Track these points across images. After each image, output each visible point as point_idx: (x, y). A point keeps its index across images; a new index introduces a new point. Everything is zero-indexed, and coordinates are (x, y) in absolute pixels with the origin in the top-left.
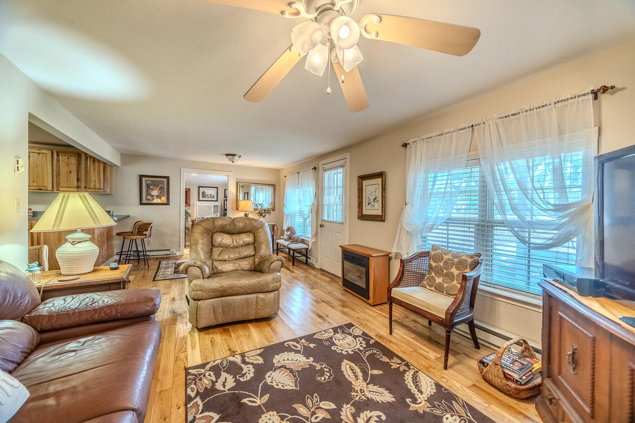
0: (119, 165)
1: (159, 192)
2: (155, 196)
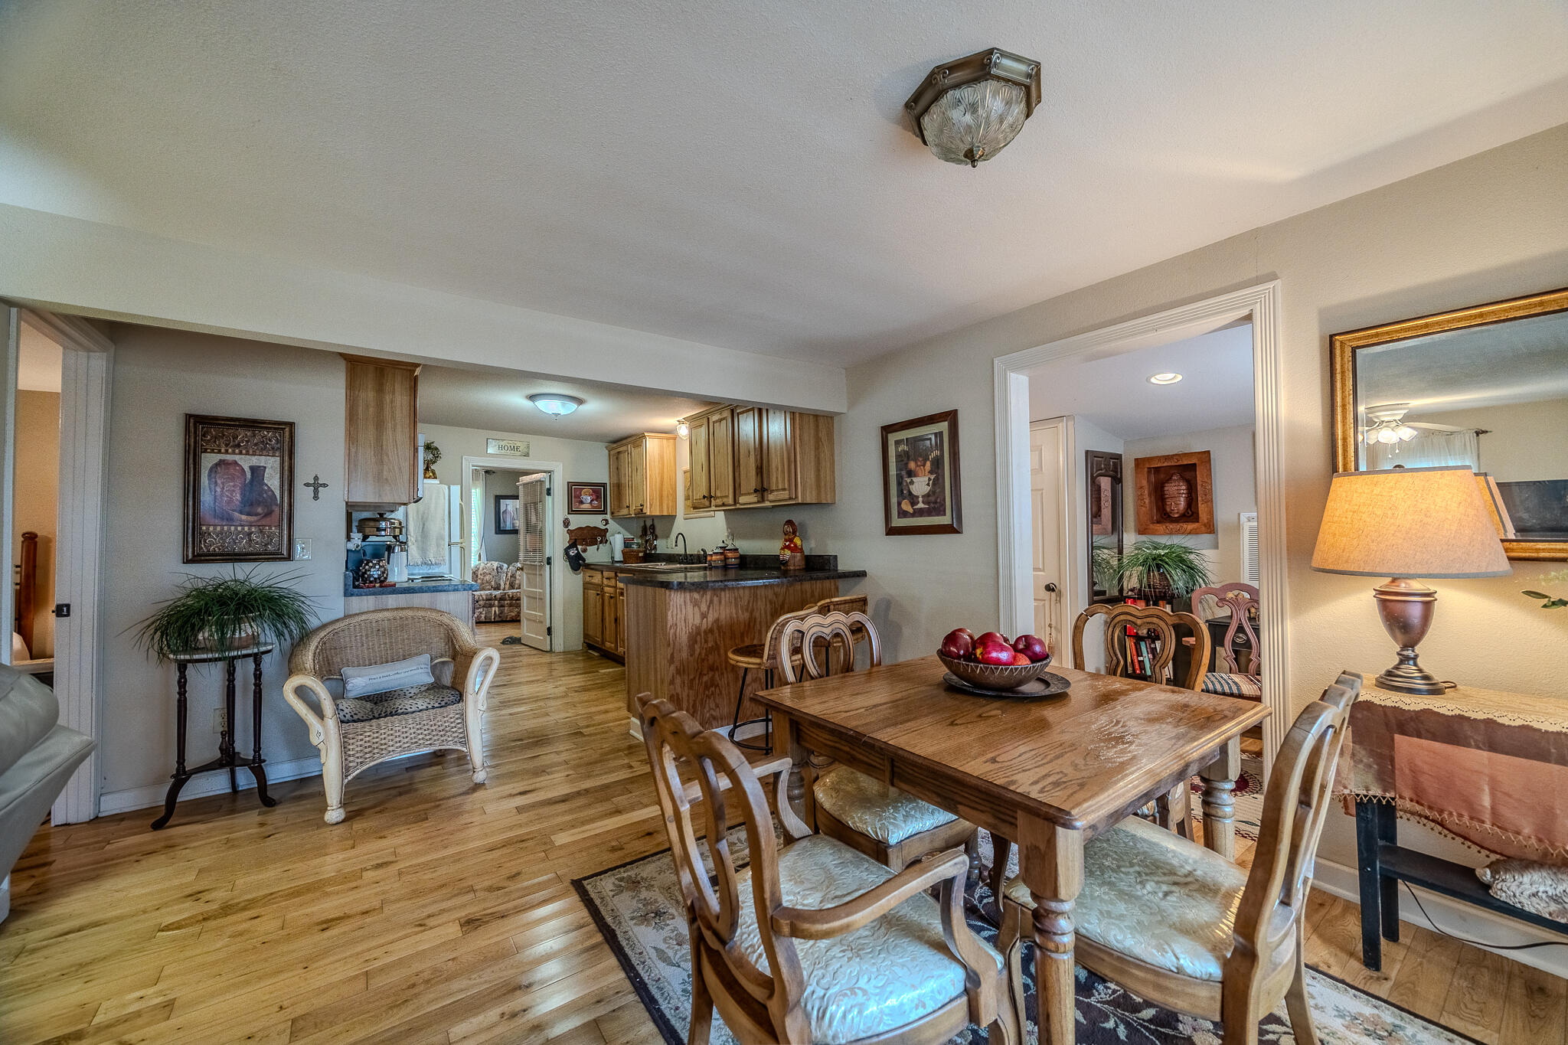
0: (844, 410)
1: (930, 479)
2: (920, 499)
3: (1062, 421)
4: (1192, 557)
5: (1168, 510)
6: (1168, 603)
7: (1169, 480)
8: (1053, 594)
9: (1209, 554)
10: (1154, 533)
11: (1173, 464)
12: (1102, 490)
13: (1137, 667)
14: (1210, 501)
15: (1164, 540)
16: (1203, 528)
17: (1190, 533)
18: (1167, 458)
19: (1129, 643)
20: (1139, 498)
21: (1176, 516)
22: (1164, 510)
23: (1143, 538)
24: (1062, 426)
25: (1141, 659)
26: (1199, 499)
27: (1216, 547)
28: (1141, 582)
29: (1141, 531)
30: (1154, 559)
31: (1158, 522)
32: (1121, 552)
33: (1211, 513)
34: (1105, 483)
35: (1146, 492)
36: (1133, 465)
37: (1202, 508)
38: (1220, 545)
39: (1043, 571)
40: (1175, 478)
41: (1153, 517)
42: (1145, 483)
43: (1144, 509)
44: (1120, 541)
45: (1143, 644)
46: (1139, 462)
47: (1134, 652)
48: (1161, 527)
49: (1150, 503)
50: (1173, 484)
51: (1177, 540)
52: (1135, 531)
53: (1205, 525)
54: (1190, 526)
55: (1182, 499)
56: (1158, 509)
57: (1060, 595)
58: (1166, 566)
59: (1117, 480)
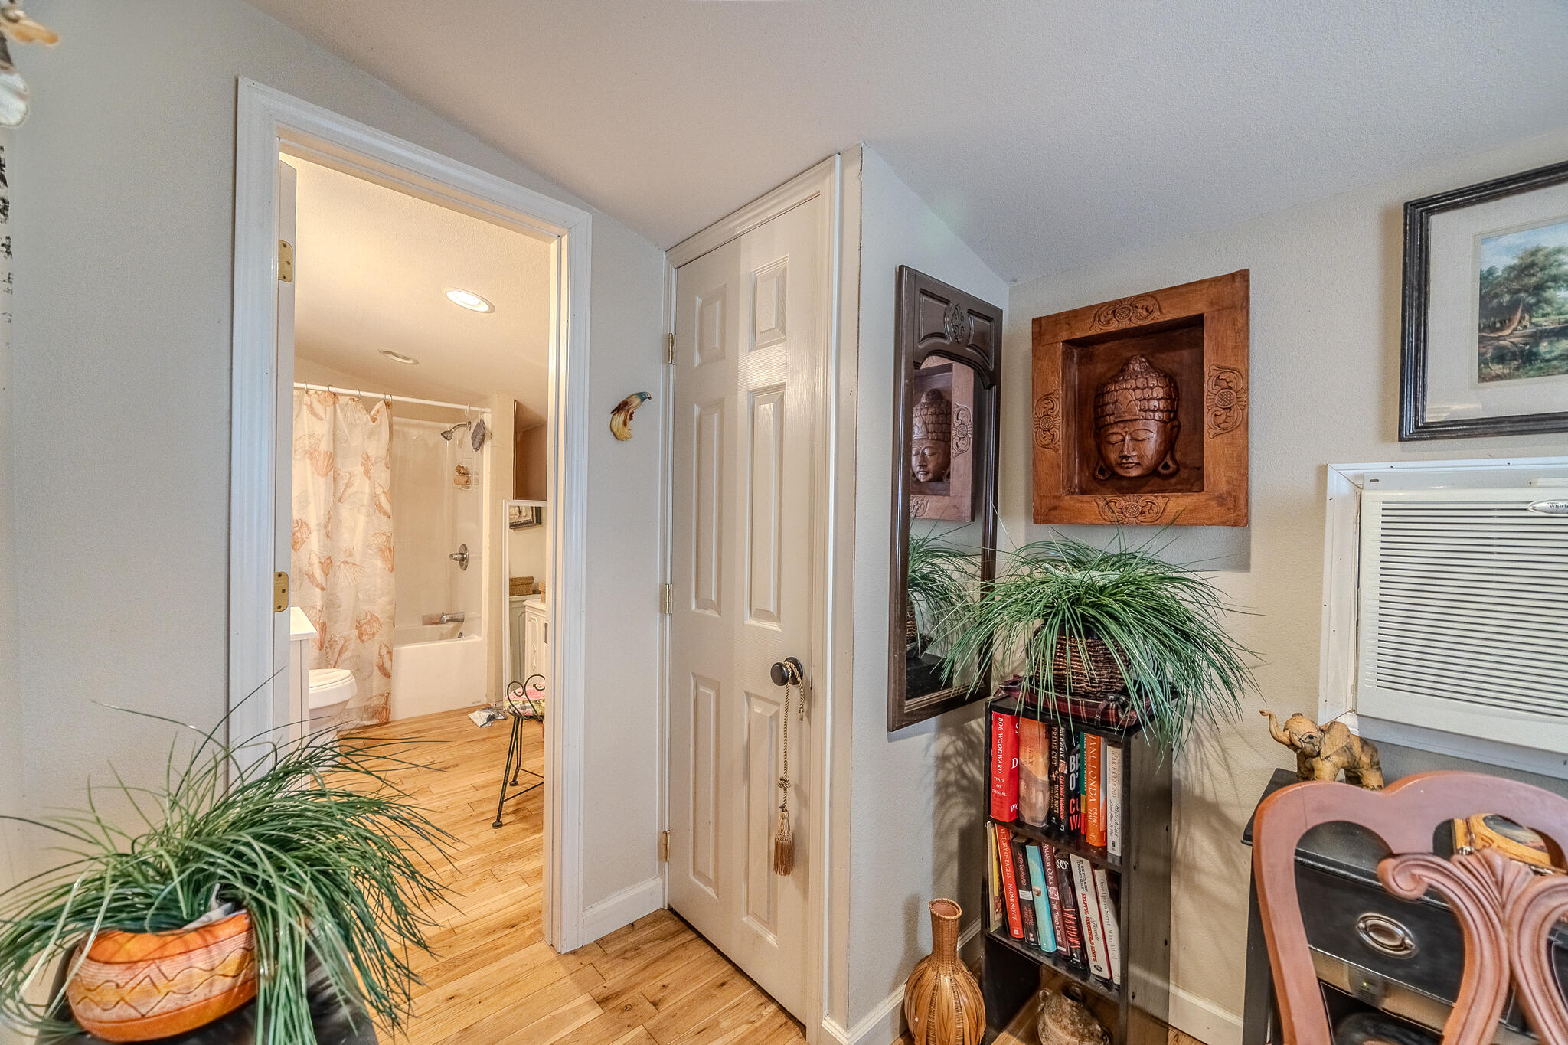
3: (832, 167)
4: (1184, 595)
5: (1113, 456)
6: (1114, 743)
7: (1121, 371)
8: (795, 691)
9: (1223, 582)
10: (1074, 520)
11: (1136, 323)
12: (954, 410)
13: (1014, 916)
14: (1238, 426)
15: (1104, 542)
16: (1215, 510)
17: (1172, 524)
18: (1116, 307)
19: (995, 841)
20: (1040, 424)
21: (1134, 473)
22: (1102, 456)
23: (1047, 533)
24: (829, 185)
25: (1025, 895)
26: (1208, 420)
27: (1243, 564)
28: (1038, 663)
29: (1043, 514)
30: (1076, 601)
31: (1083, 492)
32: (988, 572)
33: (1241, 464)
34: (961, 383)
35: (1059, 409)
36: (1028, 330)
37: (1214, 447)
38: (1254, 559)
39: (778, 619)
40: (1135, 366)
41: (1070, 480)
42: (1055, 383)
43: (1050, 453)
44: (990, 540)
45: (1032, 851)
46: (1042, 327)
47: (1009, 874)
48: (1092, 505)
49: (1067, 436)
50: (1132, 383)
51: (1144, 543)
52: (1027, 513)
53: (1221, 499)
54: (1176, 503)
55: (1153, 426)
56: (1084, 457)
57: (808, 695)
58: (1113, 627)
59: (988, 379)
